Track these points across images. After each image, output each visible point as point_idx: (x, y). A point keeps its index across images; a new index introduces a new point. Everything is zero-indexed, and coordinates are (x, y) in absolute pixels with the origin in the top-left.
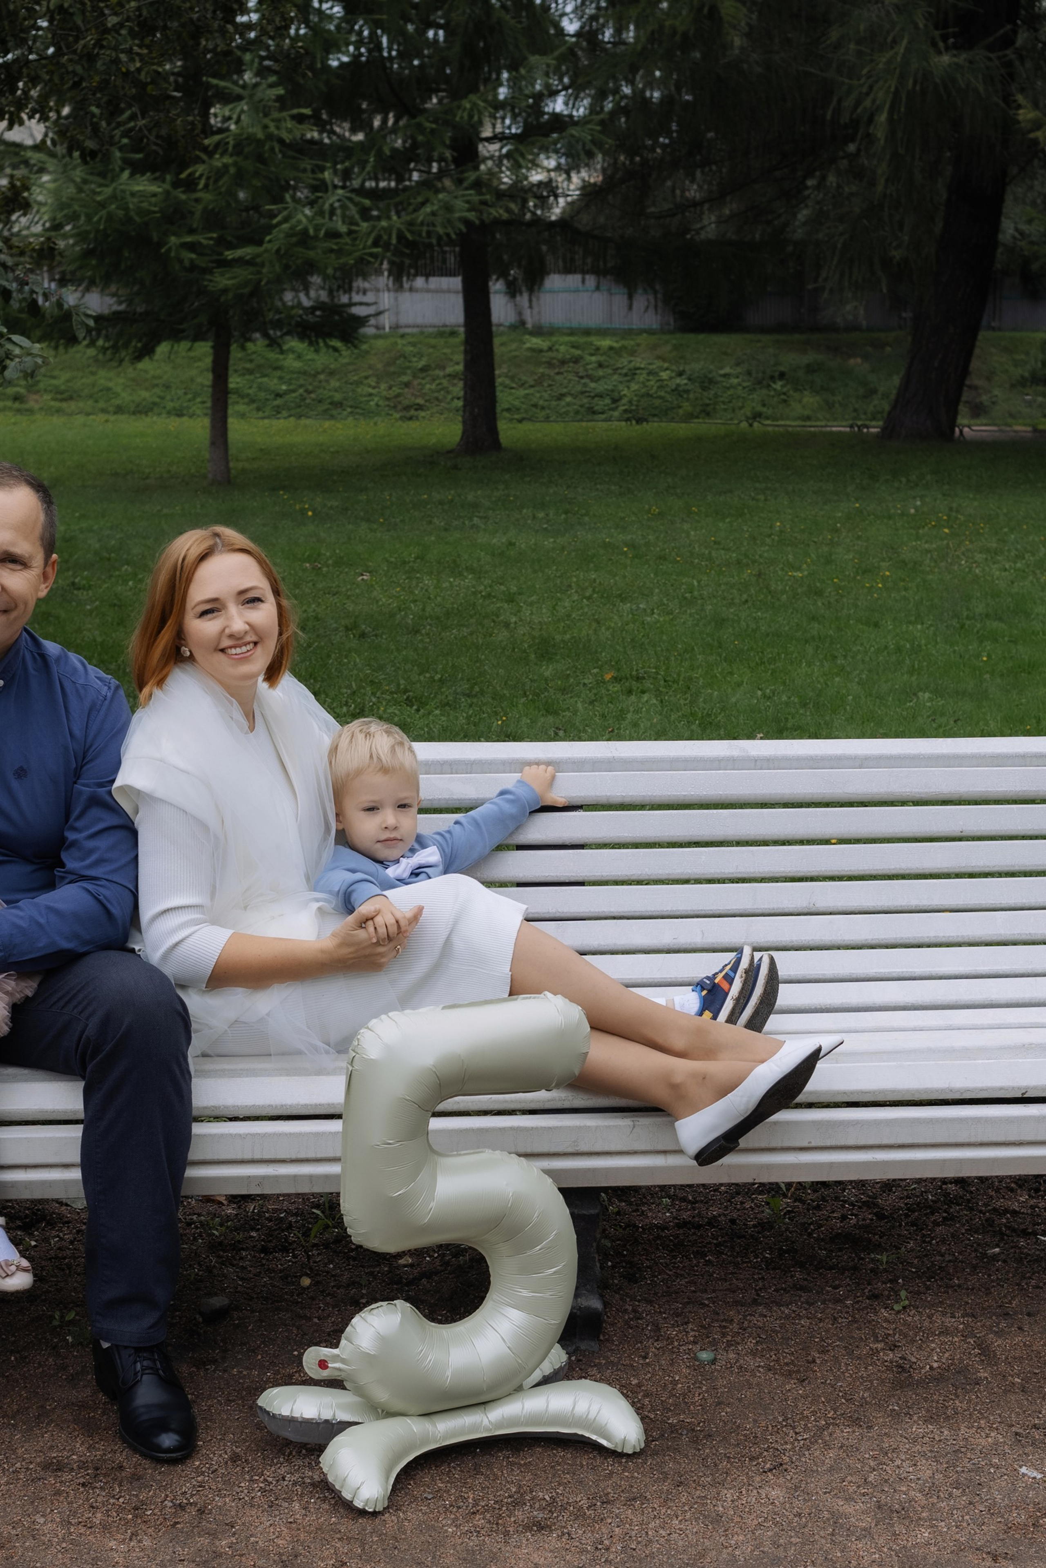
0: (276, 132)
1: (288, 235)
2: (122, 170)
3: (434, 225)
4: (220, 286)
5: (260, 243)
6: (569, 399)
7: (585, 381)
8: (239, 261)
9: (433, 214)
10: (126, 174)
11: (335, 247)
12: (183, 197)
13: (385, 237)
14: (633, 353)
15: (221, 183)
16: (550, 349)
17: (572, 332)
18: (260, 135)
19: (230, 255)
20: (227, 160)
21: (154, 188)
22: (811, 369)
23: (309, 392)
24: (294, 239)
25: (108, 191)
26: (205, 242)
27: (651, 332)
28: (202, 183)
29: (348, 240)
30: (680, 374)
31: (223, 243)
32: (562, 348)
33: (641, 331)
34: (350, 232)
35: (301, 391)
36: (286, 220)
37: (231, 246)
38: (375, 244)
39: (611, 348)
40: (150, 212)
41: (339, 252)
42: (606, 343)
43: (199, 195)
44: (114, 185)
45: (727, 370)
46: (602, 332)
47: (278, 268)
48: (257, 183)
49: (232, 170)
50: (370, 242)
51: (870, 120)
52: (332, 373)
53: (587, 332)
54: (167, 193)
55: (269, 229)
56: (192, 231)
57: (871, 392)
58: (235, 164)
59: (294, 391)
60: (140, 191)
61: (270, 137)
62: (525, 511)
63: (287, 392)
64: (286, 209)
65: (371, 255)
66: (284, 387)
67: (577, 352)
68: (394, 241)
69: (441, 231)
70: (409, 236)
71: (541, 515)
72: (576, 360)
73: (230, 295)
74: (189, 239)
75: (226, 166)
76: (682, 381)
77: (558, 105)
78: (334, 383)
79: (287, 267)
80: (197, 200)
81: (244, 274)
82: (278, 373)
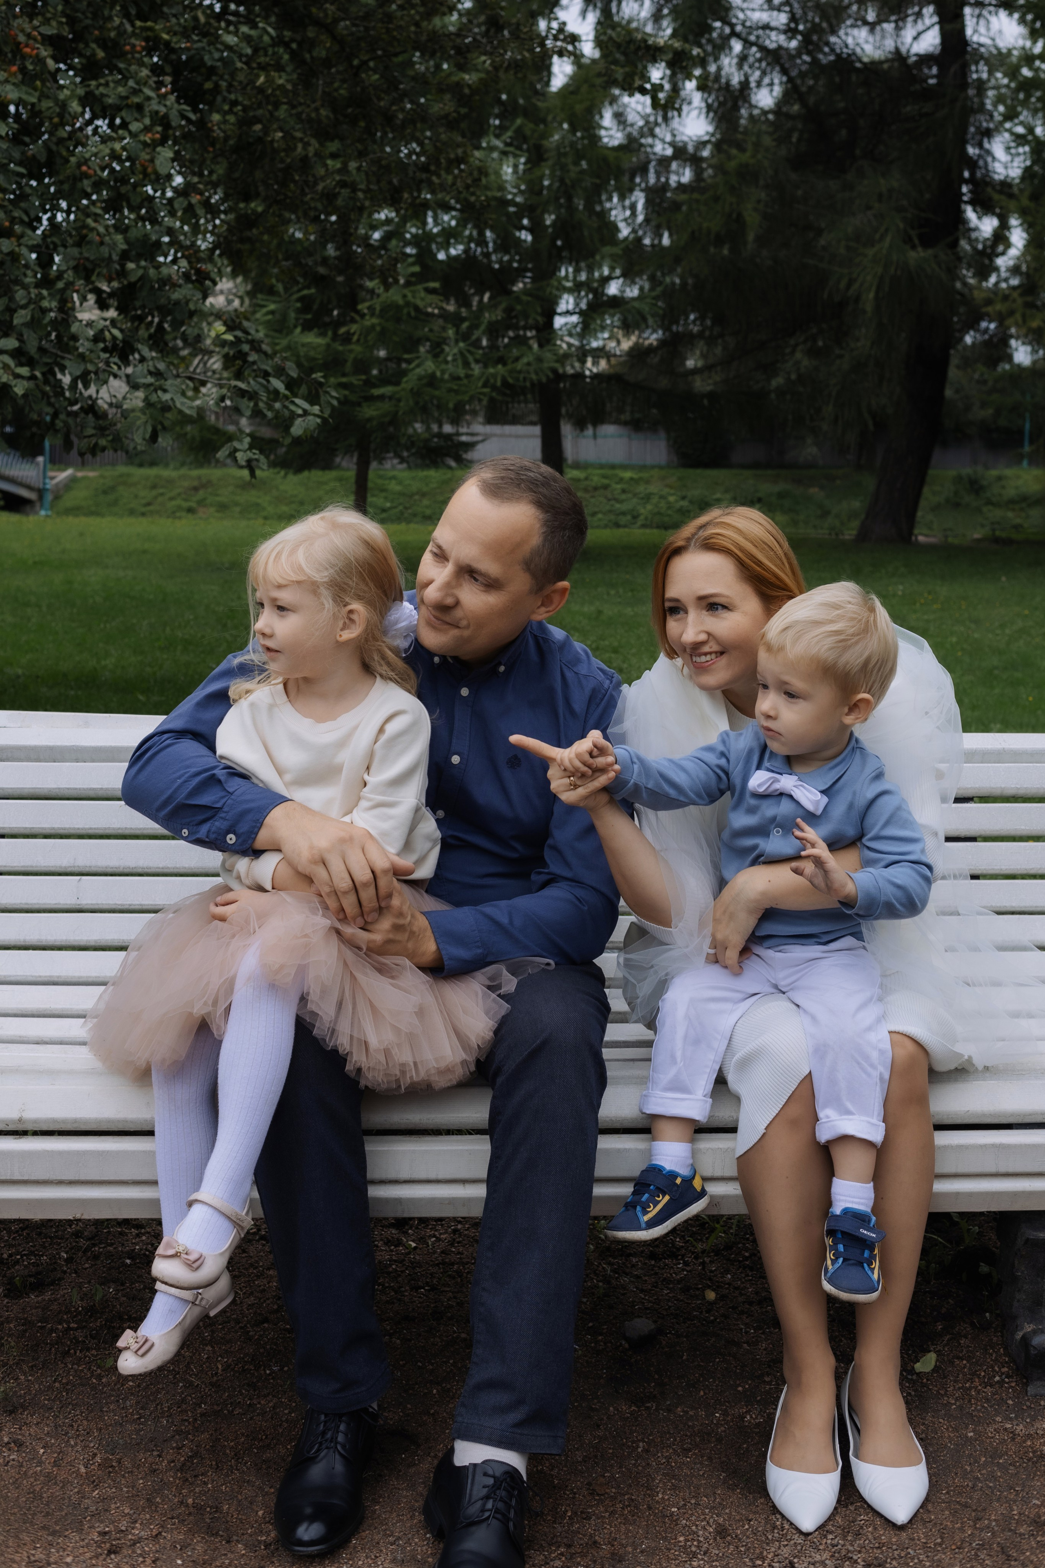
0: (412, 300)
1: (420, 378)
2: (295, 327)
3: (529, 373)
4: (367, 416)
5: (397, 383)
6: (600, 516)
7: (613, 502)
8: (382, 397)
9: (529, 364)
10: (299, 330)
11: (455, 387)
12: (340, 348)
13: (492, 381)
14: (648, 482)
15: (369, 338)
16: (586, 479)
17: (602, 466)
18: (401, 302)
19: (376, 392)
20: (375, 321)
21: (320, 341)
22: (781, 495)
23: (406, 508)
24: (424, 381)
25: (284, 342)
26: (356, 382)
27: (661, 467)
28: (355, 338)
29: (465, 381)
30: (683, 498)
31: (369, 383)
32: (595, 479)
33: (653, 467)
34: (468, 376)
35: (401, 508)
36: (418, 366)
37: (375, 386)
38: (485, 385)
39: (632, 479)
40: (314, 359)
41: (457, 392)
42: (628, 475)
43: (353, 347)
44: (289, 338)
45: (718, 496)
46: (624, 467)
47: (411, 403)
48: (396, 339)
49: (378, 328)
50: (480, 384)
51: (857, 299)
52: (424, 495)
53: (613, 467)
54: (328, 345)
55: (404, 373)
56: (344, 375)
57: (825, 514)
58: (380, 324)
59: (395, 507)
60: (309, 343)
61: (408, 304)
62: (599, 589)
63: (390, 508)
64: (418, 358)
65: (481, 393)
66: (388, 505)
67: (606, 481)
68: (499, 383)
69: (534, 377)
70: (510, 381)
71: (613, 592)
72: (606, 487)
73: (375, 423)
74: (344, 380)
75: (373, 327)
76: (684, 503)
77: (613, 289)
78: (426, 502)
79: (417, 403)
80: (351, 351)
81: (386, 406)
82: (384, 494)
